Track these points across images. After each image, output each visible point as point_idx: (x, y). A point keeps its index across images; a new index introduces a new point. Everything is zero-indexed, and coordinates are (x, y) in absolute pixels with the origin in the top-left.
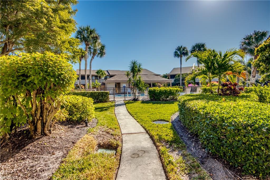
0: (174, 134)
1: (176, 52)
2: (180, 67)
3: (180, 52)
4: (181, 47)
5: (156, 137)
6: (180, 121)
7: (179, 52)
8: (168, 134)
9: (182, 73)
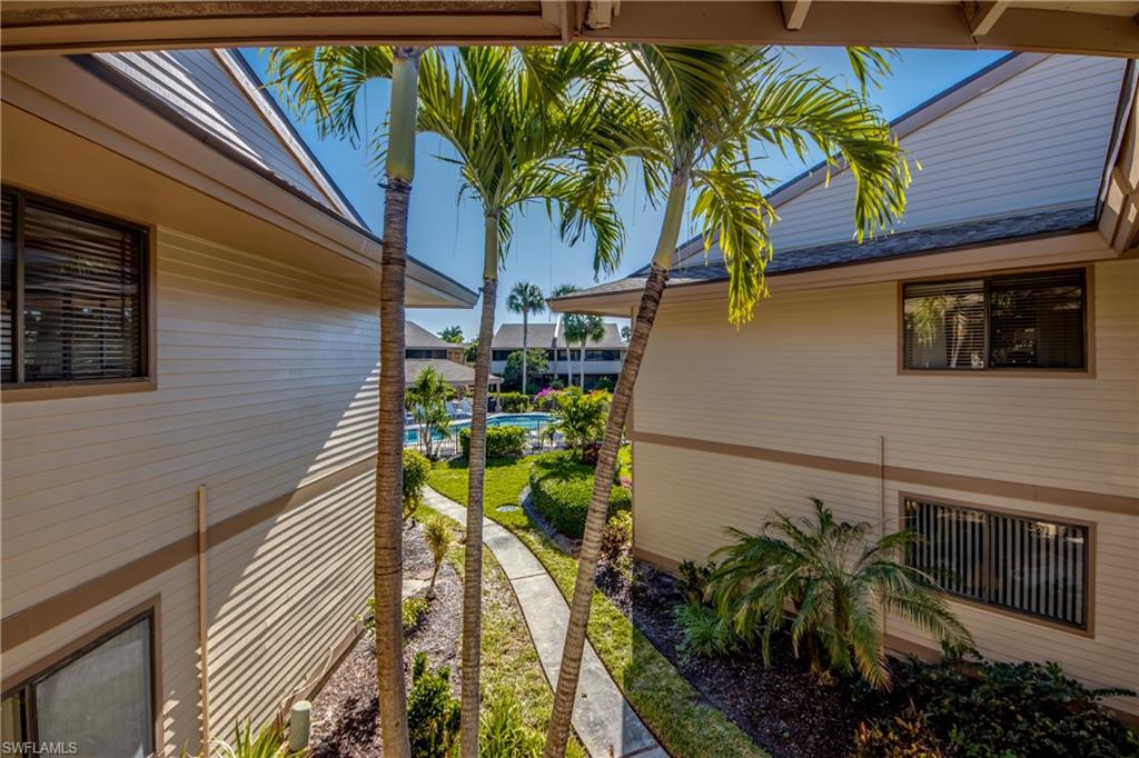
0: (529, 519)
1: (513, 297)
2: (522, 322)
3: (525, 300)
4: (527, 286)
5: (512, 526)
6: (532, 503)
7: (520, 299)
8: (524, 521)
9: (528, 346)
